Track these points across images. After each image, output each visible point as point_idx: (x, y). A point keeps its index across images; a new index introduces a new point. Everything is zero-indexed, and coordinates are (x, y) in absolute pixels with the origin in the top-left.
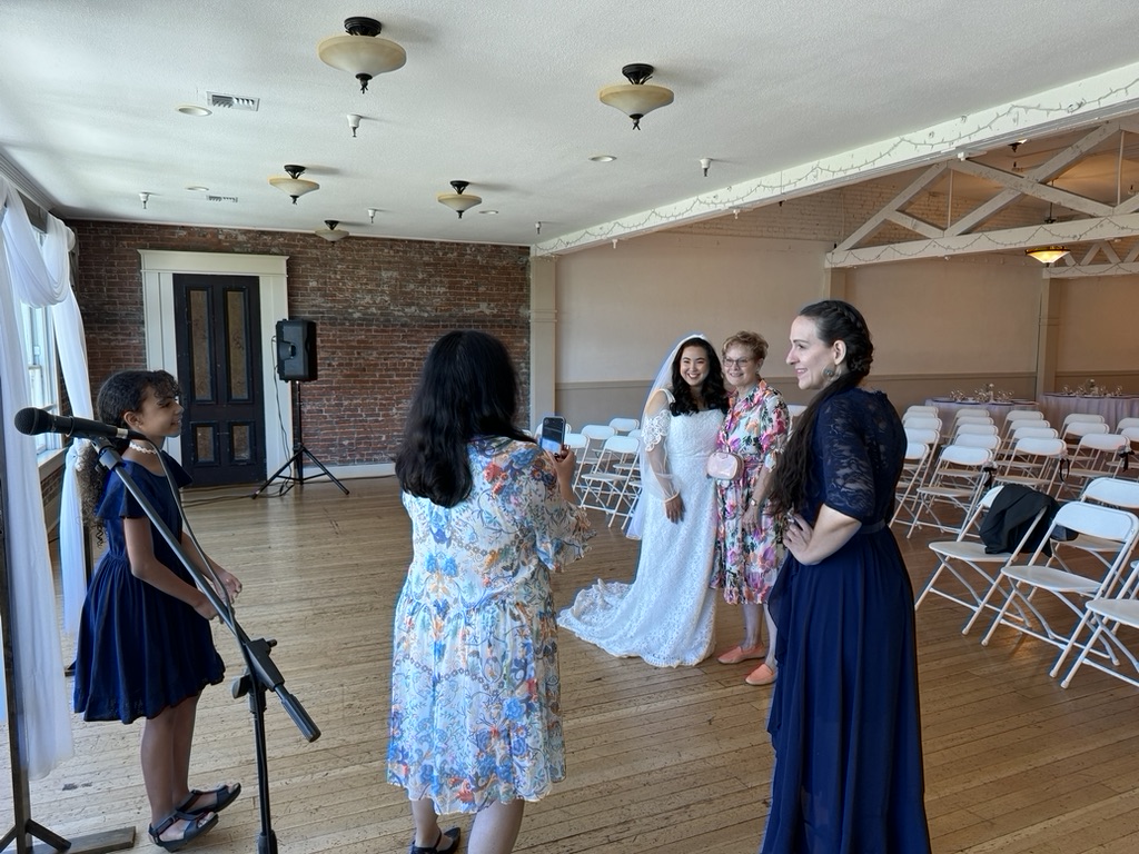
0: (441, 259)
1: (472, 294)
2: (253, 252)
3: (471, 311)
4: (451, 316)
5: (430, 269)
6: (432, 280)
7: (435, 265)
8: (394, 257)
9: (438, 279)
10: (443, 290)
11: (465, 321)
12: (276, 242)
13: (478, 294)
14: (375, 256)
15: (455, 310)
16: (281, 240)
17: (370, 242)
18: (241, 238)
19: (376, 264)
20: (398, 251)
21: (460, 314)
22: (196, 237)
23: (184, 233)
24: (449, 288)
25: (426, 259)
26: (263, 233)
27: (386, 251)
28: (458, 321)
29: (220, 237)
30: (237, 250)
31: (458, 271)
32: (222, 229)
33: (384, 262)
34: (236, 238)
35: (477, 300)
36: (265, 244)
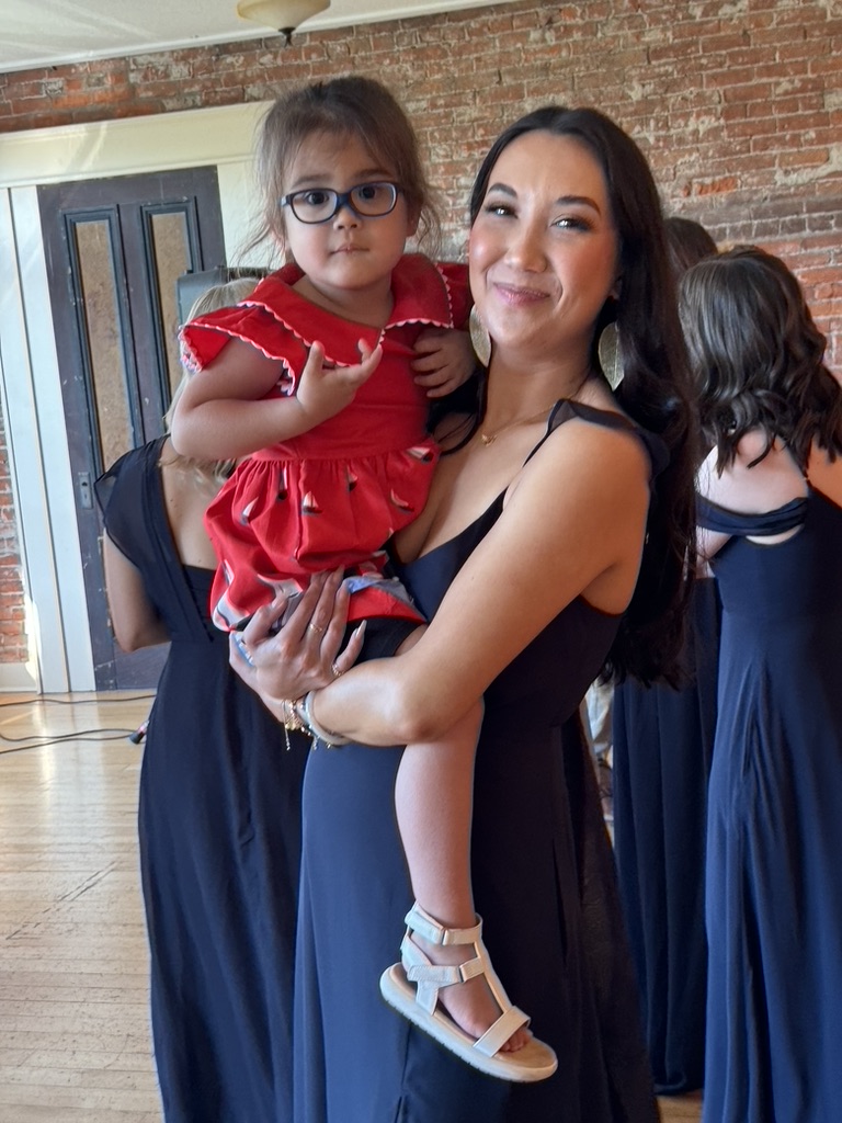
0: (699, 28)
1: (803, 123)
2: (206, 104)
3: (802, 176)
4: (735, 201)
5: (666, 66)
6: (673, 98)
7: (681, 51)
8: (556, 49)
9: (691, 91)
10: (706, 123)
11: (780, 211)
12: (256, 67)
13: (822, 119)
14: (504, 57)
15: (747, 180)
16: (267, 59)
17: (490, 18)
18: (179, 72)
19: (508, 81)
20: (568, 30)
21: (766, 192)
22: (85, 90)
23: (57, 83)
24: (727, 114)
25: (653, 36)
26: (224, 49)
27: (534, 35)
28: (758, 214)
29: (133, 78)
30: (170, 104)
31: (755, 56)
32: (134, 58)
33: (532, 69)
34: (167, 75)
35: (822, 139)
36: (231, 80)
